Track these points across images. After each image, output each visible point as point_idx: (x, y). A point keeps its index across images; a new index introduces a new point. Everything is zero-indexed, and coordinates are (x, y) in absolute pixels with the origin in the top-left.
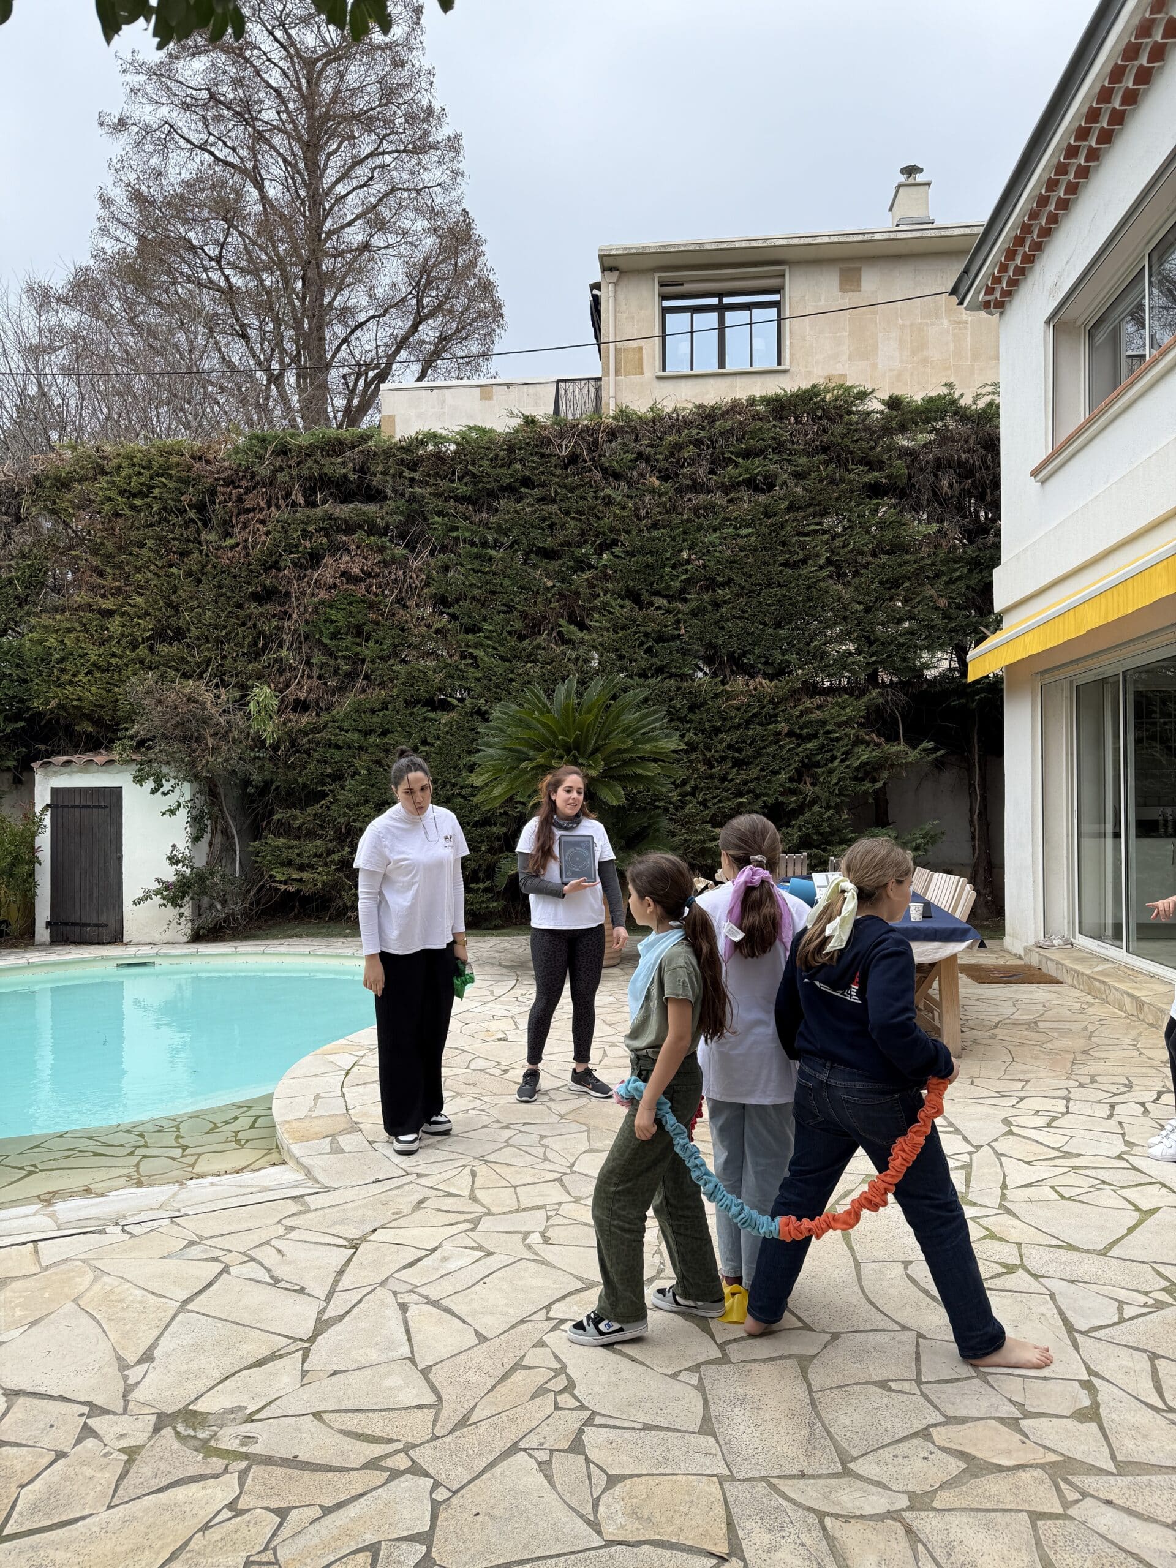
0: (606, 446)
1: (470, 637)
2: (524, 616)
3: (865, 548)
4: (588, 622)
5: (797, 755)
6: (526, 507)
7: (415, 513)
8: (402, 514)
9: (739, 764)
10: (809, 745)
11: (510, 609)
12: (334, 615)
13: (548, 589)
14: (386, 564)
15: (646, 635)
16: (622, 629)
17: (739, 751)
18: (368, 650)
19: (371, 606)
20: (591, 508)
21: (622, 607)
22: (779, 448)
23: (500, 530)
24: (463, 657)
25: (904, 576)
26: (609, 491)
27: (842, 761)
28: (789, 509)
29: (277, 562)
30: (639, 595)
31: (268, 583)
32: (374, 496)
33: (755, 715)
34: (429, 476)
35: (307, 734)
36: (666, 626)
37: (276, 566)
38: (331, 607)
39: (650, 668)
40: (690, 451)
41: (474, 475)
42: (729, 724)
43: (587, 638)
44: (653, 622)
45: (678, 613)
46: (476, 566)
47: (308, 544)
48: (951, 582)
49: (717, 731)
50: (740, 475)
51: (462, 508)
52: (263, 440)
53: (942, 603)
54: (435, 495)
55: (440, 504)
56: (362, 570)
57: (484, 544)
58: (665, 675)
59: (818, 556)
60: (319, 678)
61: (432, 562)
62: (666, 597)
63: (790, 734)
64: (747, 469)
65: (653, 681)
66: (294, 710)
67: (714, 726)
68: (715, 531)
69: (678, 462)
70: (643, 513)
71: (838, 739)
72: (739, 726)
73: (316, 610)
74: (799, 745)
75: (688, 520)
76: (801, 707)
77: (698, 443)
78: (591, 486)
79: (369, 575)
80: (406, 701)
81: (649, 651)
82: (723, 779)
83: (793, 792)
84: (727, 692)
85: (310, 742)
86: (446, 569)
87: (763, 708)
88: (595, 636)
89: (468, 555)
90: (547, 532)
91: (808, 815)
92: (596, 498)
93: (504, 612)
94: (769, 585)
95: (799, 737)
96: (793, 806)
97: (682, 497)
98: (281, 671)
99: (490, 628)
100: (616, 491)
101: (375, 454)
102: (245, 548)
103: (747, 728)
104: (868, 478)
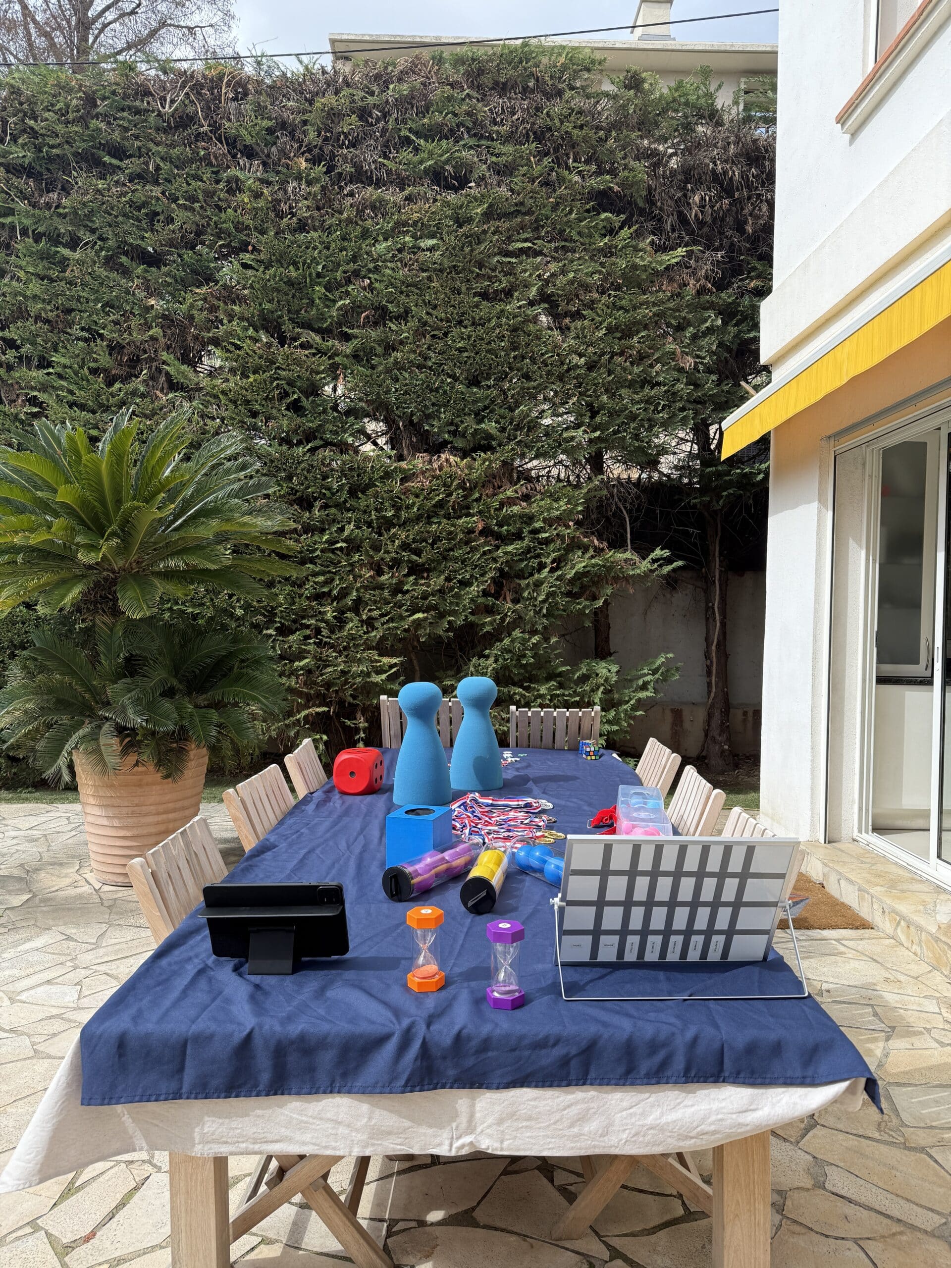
0: (233, 105)
2: (115, 348)
3: (589, 280)
4: (206, 361)
5: (495, 560)
6: (115, 185)
9: (416, 570)
10: (510, 548)
11: (92, 335)
13: (148, 310)
15: (291, 383)
16: (254, 373)
17: (418, 552)
20: (209, 194)
21: (254, 340)
22: (478, 131)
23: (76, 218)
24: (24, 401)
25: (639, 322)
26: (233, 172)
27: (553, 570)
28: (488, 216)
30: (279, 325)
33: (441, 504)
36: (318, 373)
39: (295, 432)
40: (352, 124)
41: (34, 133)
42: (404, 514)
43: (204, 383)
44: (299, 364)
45: (334, 354)
46: (40, 270)
48: (699, 335)
49: (388, 524)
50: (421, 162)
51: (20, 182)
53: (687, 363)
57: (56, 240)
58: (318, 443)
59: (527, 286)
62: (320, 331)
63: (486, 532)
64: (431, 154)
65: (299, 449)
67: (384, 517)
68: (386, 239)
69: (336, 139)
70: (284, 207)
71: (547, 542)
72: (418, 518)
74: (497, 547)
75: (349, 221)
76: (501, 496)
77: (363, 114)
78: (210, 164)
81: (292, 406)
82: (398, 589)
83: (490, 610)
84: (402, 470)
87: (450, 495)
89: (30, 254)
90: (144, 224)
91: (507, 641)
92: (217, 182)
93: (86, 340)
94: (460, 323)
95: (498, 536)
96: (488, 628)
97: (341, 188)
99: (63, 361)
100: (247, 173)
103: (430, 523)
104: (594, 183)
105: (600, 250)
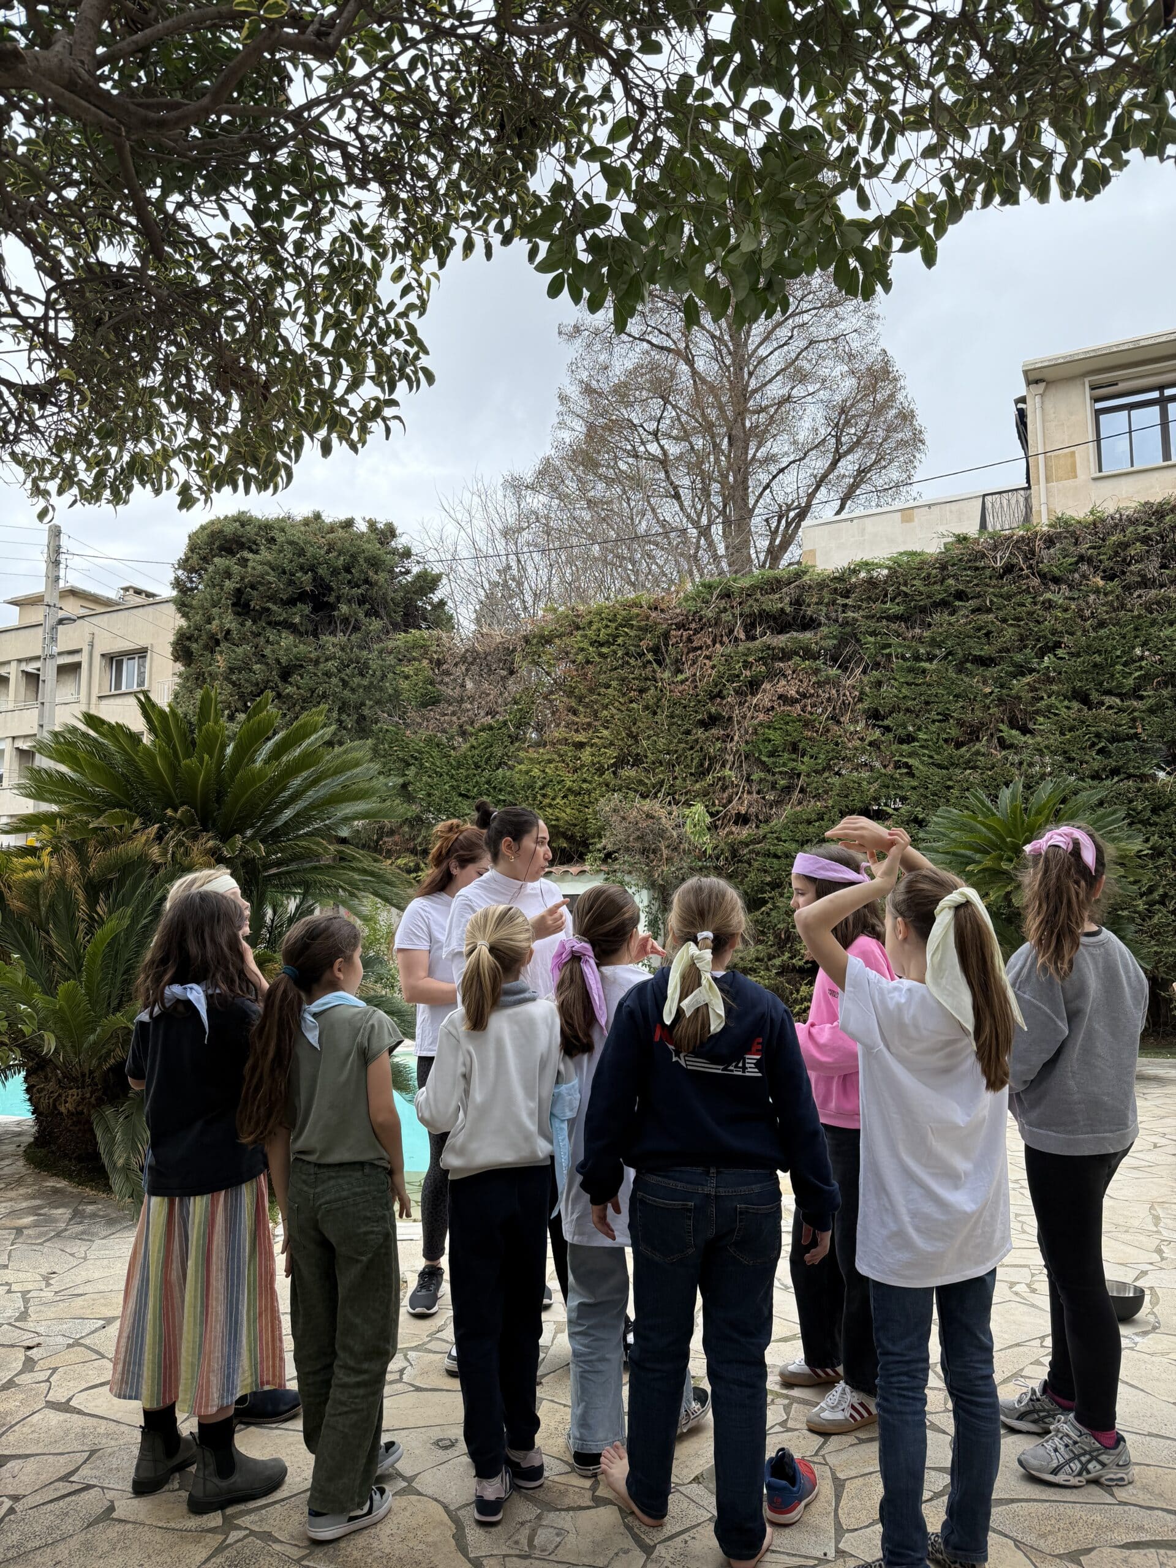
0: (1044, 553)
1: (905, 747)
2: (960, 723)
4: (1031, 726)
6: (962, 618)
7: (849, 636)
8: (835, 637)
12: (772, 734)
13: (986, 696)
14: (820, 684)
15: (1098, 735)
16: (1070, 731)
18: (804, 765)
19: (807, 724)
20: (1030, 614)
21: (1068, 708)
23: (934, 643)
24: (897, 766)
26: (1048, 595)
29: (721, 691)
30: (1087, 696)
31: (713, 710)
32: (810, 624)
34: (862, 600)
35: (747, 845)
36: (1120, 726)
37: (720, 695)
38: (769, 727)
39: (1104, 769)
40: (1138, 548)
41: (906, 595)
43: (1030, 741)
44: (1105, 721)
45: (1134, 710)
46: (910, 679)
47: (748, 673)
51: (894, 626)
52: (709, 587)
54: (867, 617)
55: (873, 624)
56: (798, 692)
57: (918, 659)
58: (1122, 776)
60: (758, 793)
61: (866, 679)
62: (1119, 695)
65: (1108, 782)
66: (736, 823)
69: (1124, 560)
70: (1087, 613)
73: (755, 732)
75: (1140, 616)
77: (1146, 540)
78: (1030, 593)
79: (804, 696)
80: (841, 812)
81: (1101, 751)
85: (750, 852)
86: (879, 684)
88: (1039, 739)
89: (901, 669)
90: (984, 640)
92: (1035, 604)
93: (939, 721)
97: (1131, 594)
98: (724, 789)
99: (925, 737)
100: (1057, 595)
101: (810, 587)
102: (694, 681)
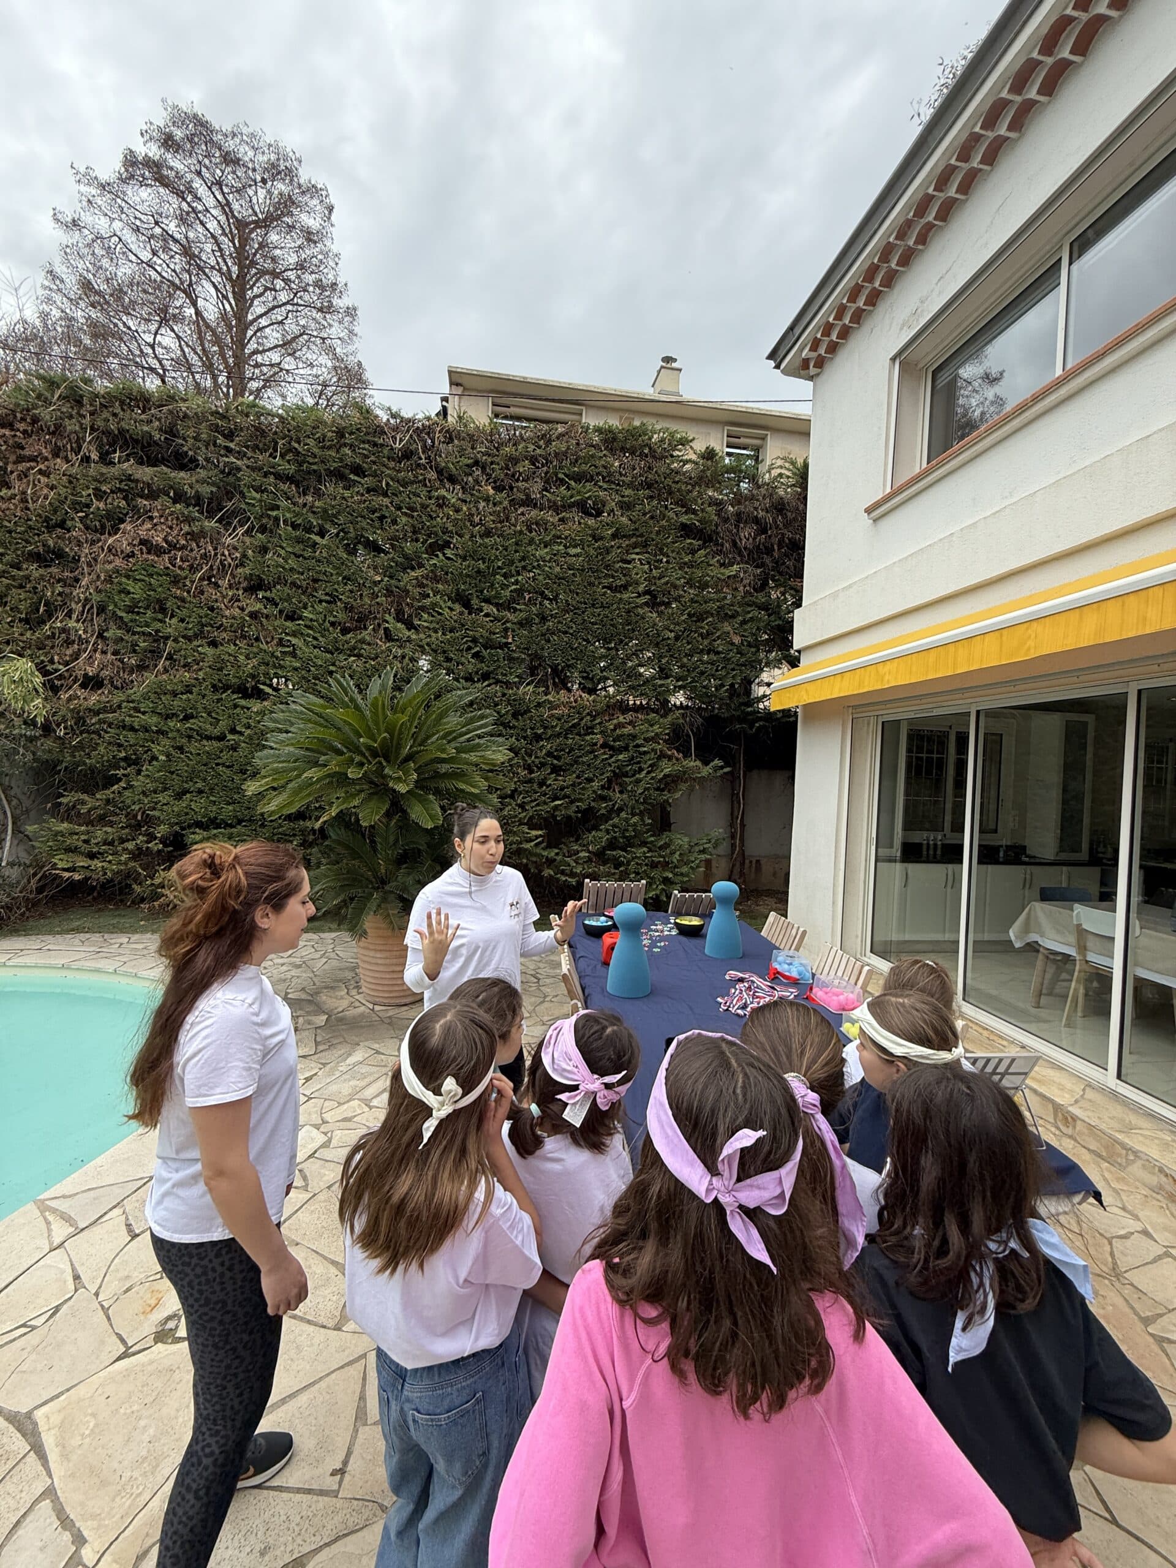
0: (442, 447)
1: (288, 624)
2: (349, 608)
3: (678, 582)
4: (416, 622)
5: (610, 765)
6: (355, 495)
7: (231, 487)
8: (213, 484)
9: (556, 770)
10: (621, 757)
11: (333, 599)
12: (130, 586)
13: (376, 583)
14: (193, 536)
15: (475, 640)
16: (451, 632)
17: (558, 758)
18: (171, 627)
19: (176, 581)
20: (424, 507)
21: (451, 609)
22: (609, 478)
23: (325, 515)
24: (281, 643)
25: (707, 612)
26: (443, 492)
27: (649, 772)
28: (614, 536)
29: (64, 521)
30: (469, 601)
31: (51, 543)
32: (183, 462)
33: (574, 726)
34: (247, 447)
35: (97, 713)
36: (494, 634)
37: (62, 525)
38: (128, 577)
39: (477, 673)
40: (524, 466)
41: (298, 453)
42: (549, 732)
43: (414, 637)
44: (482, 628)
45: (507, 621)
46: (298, 550)
47: (102, 505)
48: (744, 622)
49: (538, 738)
50: (571, 497)
51: (284, 487)
52: (52, 384)
53: (737, 640)
54: (253, 469)
55: (259, 479)
56: (165, 540)
57: (309, 530)
58: (491, 681)
59: (637, 583)
60: (115, 653)
61: (247, 540)
62: (497, 605)
63: (604, 746)
64: (579, 492)
65: (479, 685)
66: (84, 686)
67: (536, 733)
68: (546, 547)
69: (513, 476)
70: (477, 519)
71: (645, 753)
72: (559, 735)
73: (109, 580)
74: (611, 756)
75: (521, 532)
76: (615, 721)
77: (533, 460)
78: (425, 485)
79: (173, 546)
80: (214, 686)
81: (476, 655)
82: (542, 783)
83: (603, 798)
84: (550, 702)
85: (100, 722)
86: (264, 550)
87: (582, 719)
88: (422, 636)
89: (289, 538)
90: (377, 524)
91: (616, 820)
92: (430, 498)
93: (328, 602)
94: (593, 605)
95: (612, 748)
96: (603, 811)
97: (516, 510)
98: (68, 643)
99: (311, 616)
100: (453, 494)
101: (186, 416)
102: (24, 500)
103: (567, 738)
104: (684, 519)
105: (685, 563)
